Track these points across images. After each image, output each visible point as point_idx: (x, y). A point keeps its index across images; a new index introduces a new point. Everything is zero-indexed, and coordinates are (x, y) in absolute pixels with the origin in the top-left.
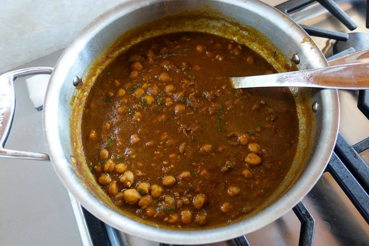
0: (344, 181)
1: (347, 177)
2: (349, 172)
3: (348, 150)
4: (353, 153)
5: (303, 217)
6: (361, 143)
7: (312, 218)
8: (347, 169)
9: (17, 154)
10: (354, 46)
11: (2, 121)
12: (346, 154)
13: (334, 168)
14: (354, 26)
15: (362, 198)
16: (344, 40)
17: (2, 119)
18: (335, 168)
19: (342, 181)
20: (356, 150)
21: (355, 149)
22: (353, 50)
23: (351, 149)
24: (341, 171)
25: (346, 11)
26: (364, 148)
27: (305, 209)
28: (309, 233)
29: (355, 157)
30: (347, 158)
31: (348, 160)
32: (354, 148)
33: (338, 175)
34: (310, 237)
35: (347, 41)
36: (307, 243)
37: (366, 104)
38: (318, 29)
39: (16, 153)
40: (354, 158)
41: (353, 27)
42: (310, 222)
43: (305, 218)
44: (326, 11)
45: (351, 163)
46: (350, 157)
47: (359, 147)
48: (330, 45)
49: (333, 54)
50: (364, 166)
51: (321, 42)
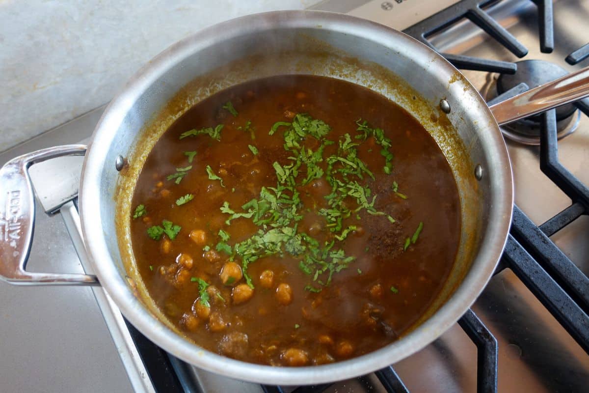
0: (532, 278)
1: (537, 272)
2: (538, 265)
3: (533, 233)
4: (540, 236)
5: (479, 337)
6: (551, 222)
7: (492, 338)
8: (535, 260)
9: (48, 279)
10: (527, 81)
11: (19, 231)
12: (531, 240)
13: (516, 261)
14: (523, 51)
15: (560, 300)
16: (511, 72)
17: (19, 227)
18: (518, 260)
19: (530, 280)
20: (545, 232)
21: (543, 231)
22: (525, 87)
23: (538, 232)
24: (527, 265)
25: (509, 30)
26: (555, 228)
27: (480, 325)
28: (490, 361)
29: (545, 243)
30: (533, 245)
31: (535, 247)
32: (541, 229)
33: (522, 271)
34: (493, 366)
35: (516, 74)
36: (489, 375)
37: (552, 164)
38: (471, 59)
39: (46, 277)
40: (543, 244)
41: (522, 53)
42: (490, 343)
43: (483, 338)
44: (480, 31)
45: (539, 252)
46: (536, 243)
47: (548, 227)
48: (492, 81)
49: (497, 95)
50: (558, 255)
51: (479, 78)
